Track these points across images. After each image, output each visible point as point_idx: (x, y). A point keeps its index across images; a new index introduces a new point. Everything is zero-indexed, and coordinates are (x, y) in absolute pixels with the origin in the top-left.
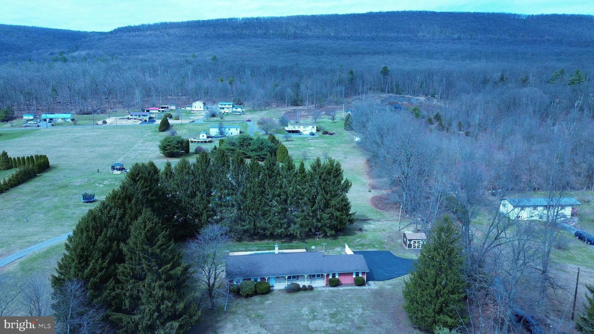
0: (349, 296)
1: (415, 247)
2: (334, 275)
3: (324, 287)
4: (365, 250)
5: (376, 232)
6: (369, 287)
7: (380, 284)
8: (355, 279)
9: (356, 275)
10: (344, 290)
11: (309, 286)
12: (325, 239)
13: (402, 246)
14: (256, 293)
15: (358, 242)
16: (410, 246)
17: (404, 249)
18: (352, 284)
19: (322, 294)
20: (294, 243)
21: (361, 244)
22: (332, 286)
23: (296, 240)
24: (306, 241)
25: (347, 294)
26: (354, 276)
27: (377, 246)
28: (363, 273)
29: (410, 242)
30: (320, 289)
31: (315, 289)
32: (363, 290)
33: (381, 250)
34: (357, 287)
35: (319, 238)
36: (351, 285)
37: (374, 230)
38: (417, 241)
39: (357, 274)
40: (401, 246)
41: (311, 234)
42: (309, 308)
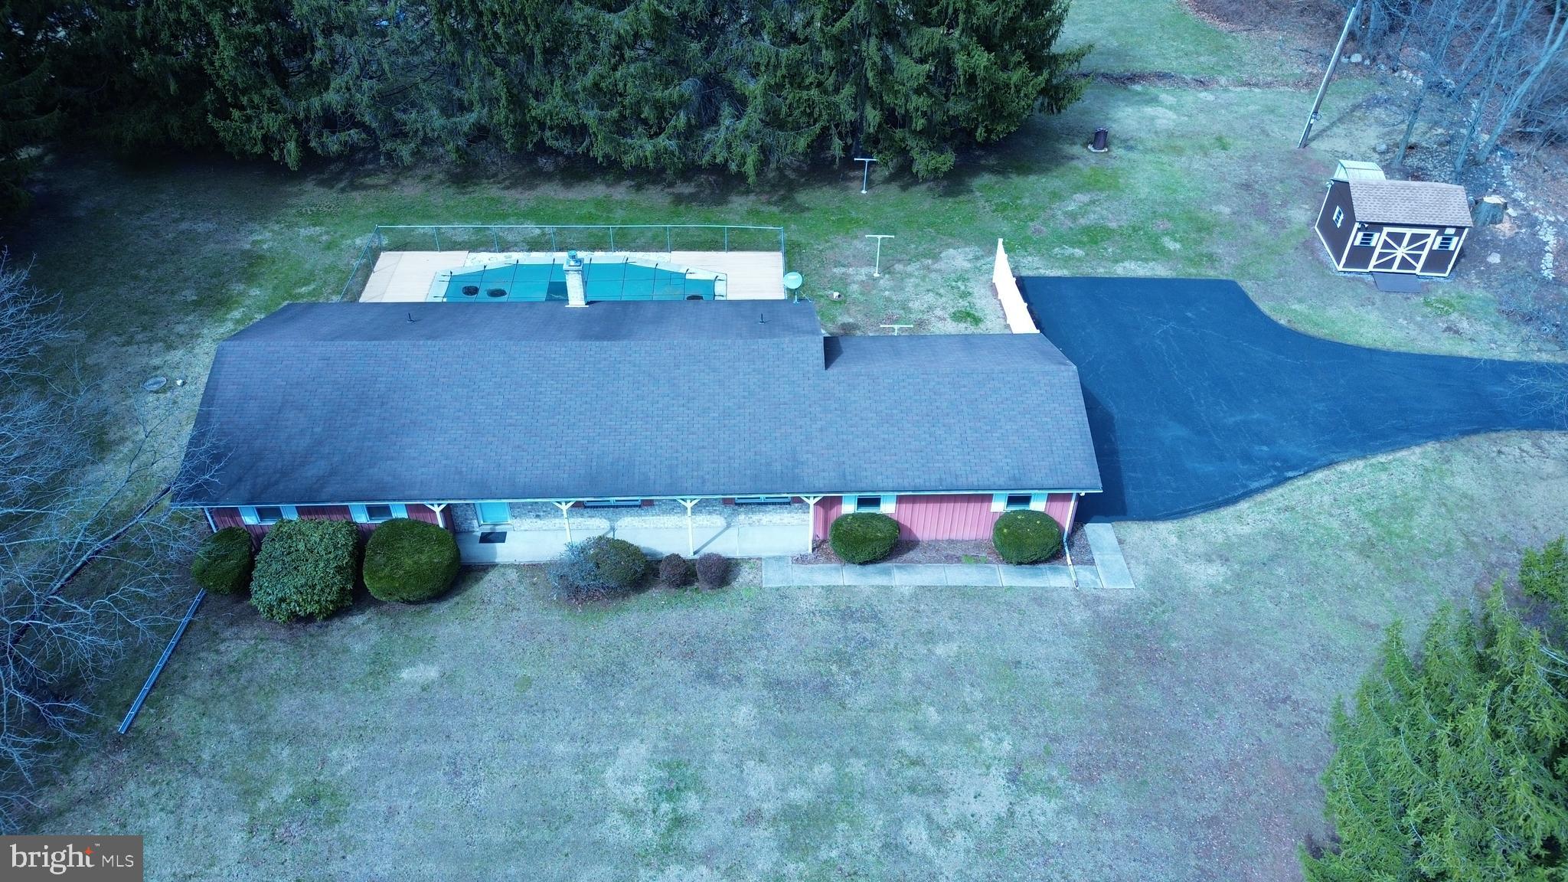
0: (940, 650)
1: (1388, 264)
2: (869, 496)
3: (801, 560)
4: (1101, 272)
5: (1179, 151)
7: (1155, 553)
8: (1000, 520)
9: (1013, 502)
11: (704, 563)
13: (1313, 252)
14: (356, 598)
15: (1073, 216)
16: (1360, 256)
18: (978, 545)
19: (770, 627)
21: (1087, 230)
22: (849, 561)
25: (929, 637)
26: (999, 506)
27: (1172, 245)
28: (1058, 494)
29: (1367, 238)
33: (1192, 272)
34: (1006, 577)
36: (972, 556)
37: (1172, 144)
38: (1409, 231)
39: (1019, 499)
40: (1309, 246)
42: (662, 744)
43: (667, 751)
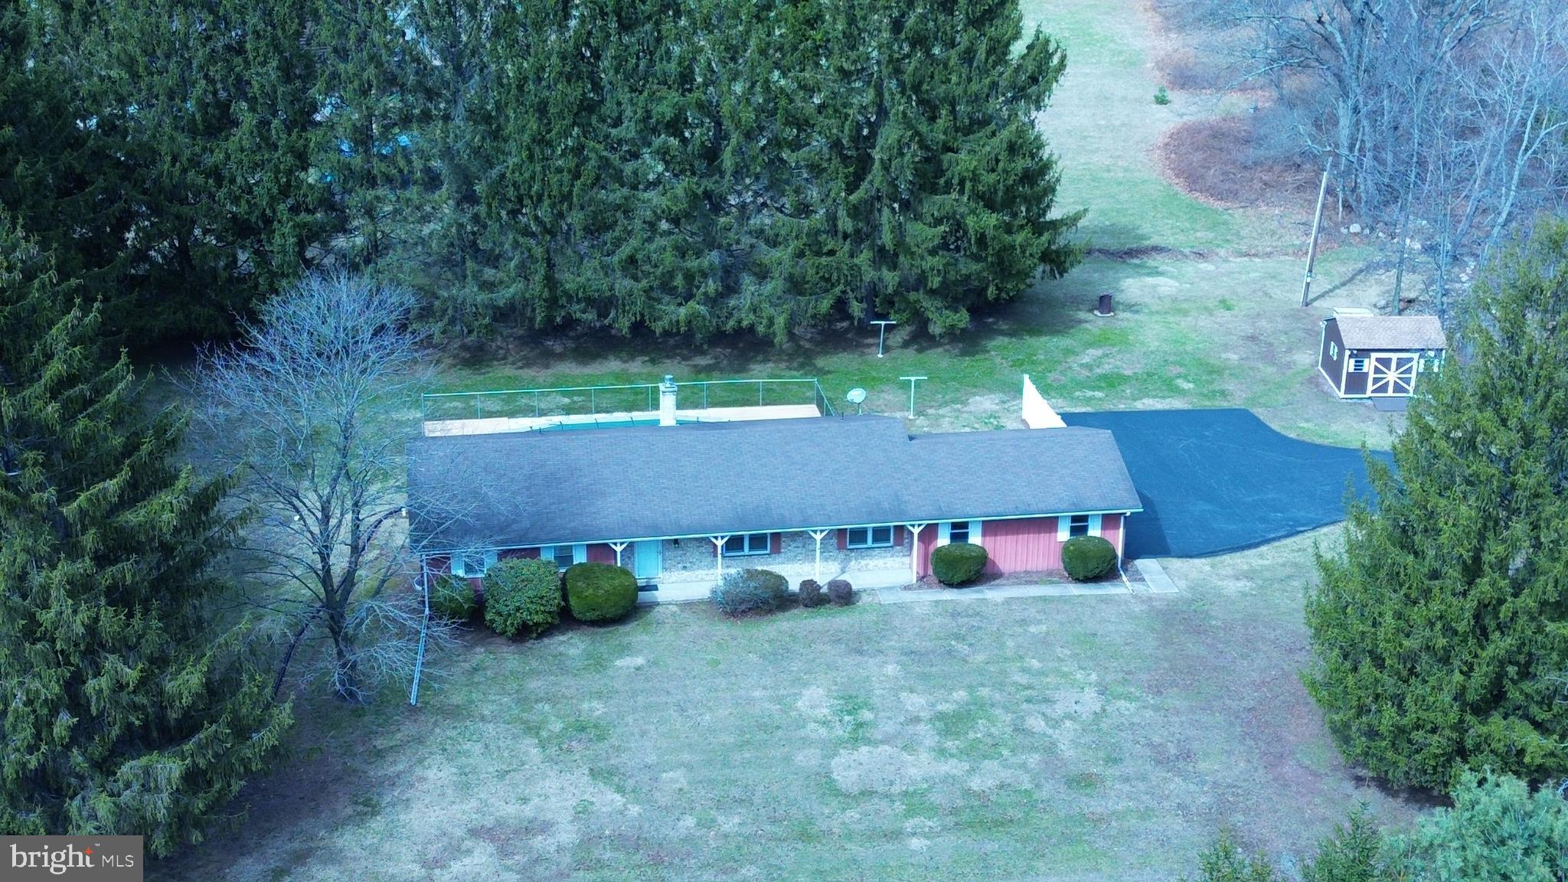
0: (1033, 629)
1: (1383, 388)
2: (959, 531)
3: (907, 588)
4: (1122, 407)
5: (1185, 313)
6: (1139, 587)
7: (1194, 575)
8: (1066, 547)
9: (1074, 531)
10: (1008, 601)
11: (834, 585)
12: (920, 351)
13: (1317, 385)
14: (565, 619)
15: (1087, 367)
16: (1356, 382)
17: (1327, 396)
18: (1050, 573)
19: (897, 622)
20: (759, 375)
21: (1099, 377)
22: (951, 585)
23: (766, 361)
24: (821, 362)
25: (1024, 623)
26: (1063, 535)
27: (1186, 385)
28: (1109, 521)
29: (1359, 364)
30: (887, 599)
31: (865, 599)
32: (1104, 600)
33: (1207, 404)
34: (1076, 590)
35: (887, 349)
36: (1047, 577)
37: (1177, 307)
38: (1394, 356)
39: (1079, 525)
40: (1314, 381)
41: (847, 330)
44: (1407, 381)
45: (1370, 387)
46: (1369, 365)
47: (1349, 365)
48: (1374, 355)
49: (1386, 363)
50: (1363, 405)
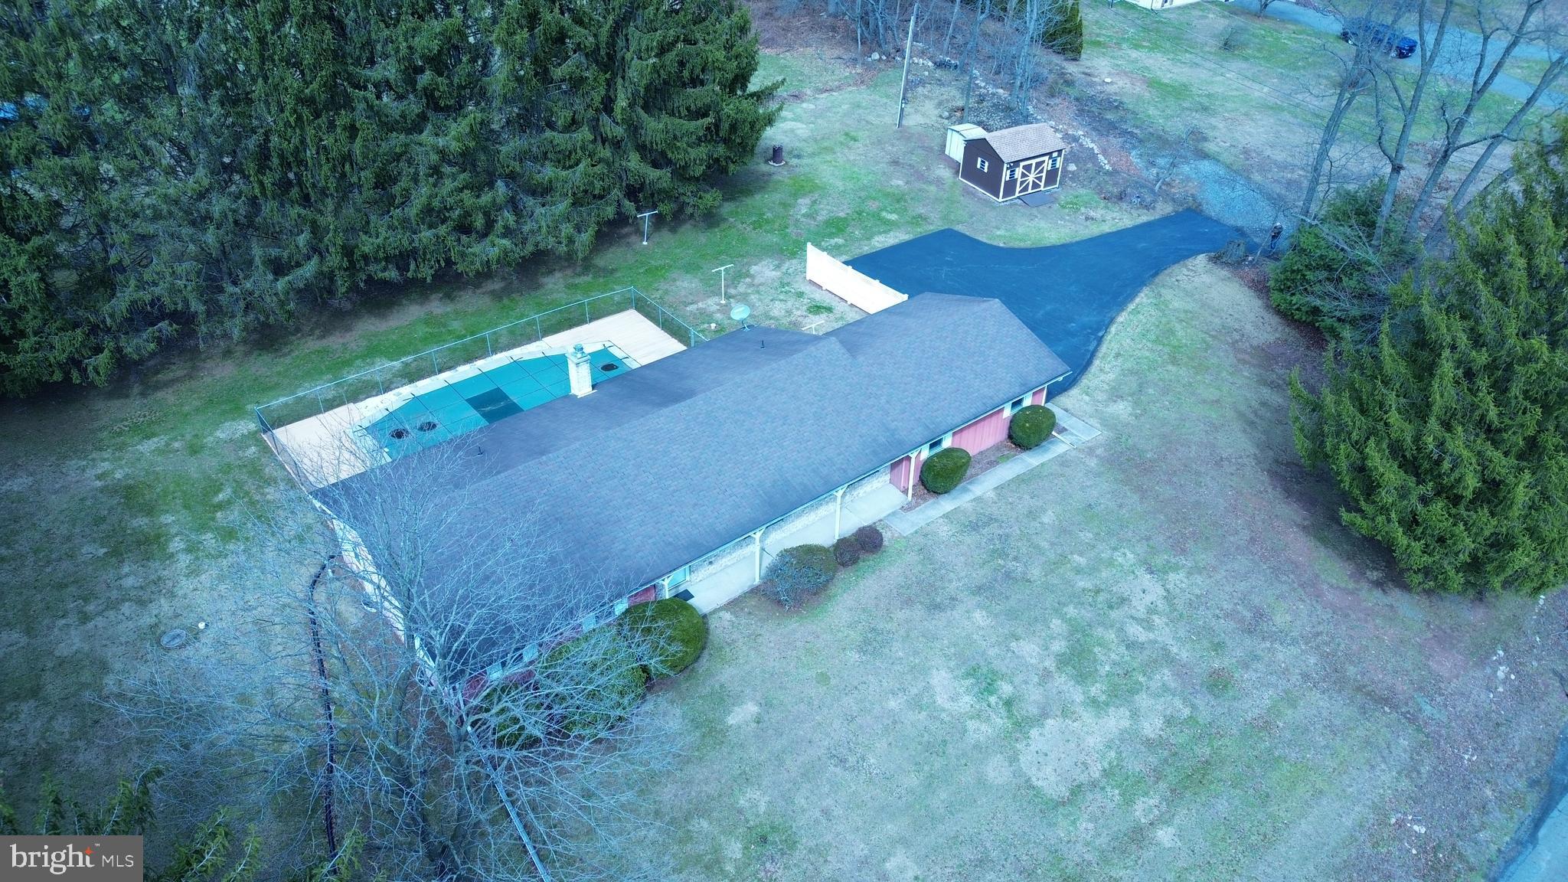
0: (1046, 520)
1: (1026, 189)
2: (935, 439)
3: (908, 509)
4: (866, 249)
5: (832, 150)
6: (1065, 437)
8: (1008, 421)
9: (1014, 405)
10: (999, 493)
11: (858, 530)
15: (810, 216)
16: (1010, 188)
17: (988, 202)
19: (938, 555)
21: (829, 223)
22: (939, 493)
25: (1032, 514)
26: (1007, 411)
27: (892, 217)
28: (1037, 389)
29: (1012, 173)
32: (1063, 463)
33: (921, 230)
34: (1031, 460)
36: (998, 453)
37: (822, 146)
38: (1034, 162)
42: (952, 664)
43: (958, 667)
44: (1040, 179)
45: (1018, 189)
46: (1019, 172)
47: (1006, 175)
48: (1022, 164)
49: (1028, 168)
50: (1016, 204)
